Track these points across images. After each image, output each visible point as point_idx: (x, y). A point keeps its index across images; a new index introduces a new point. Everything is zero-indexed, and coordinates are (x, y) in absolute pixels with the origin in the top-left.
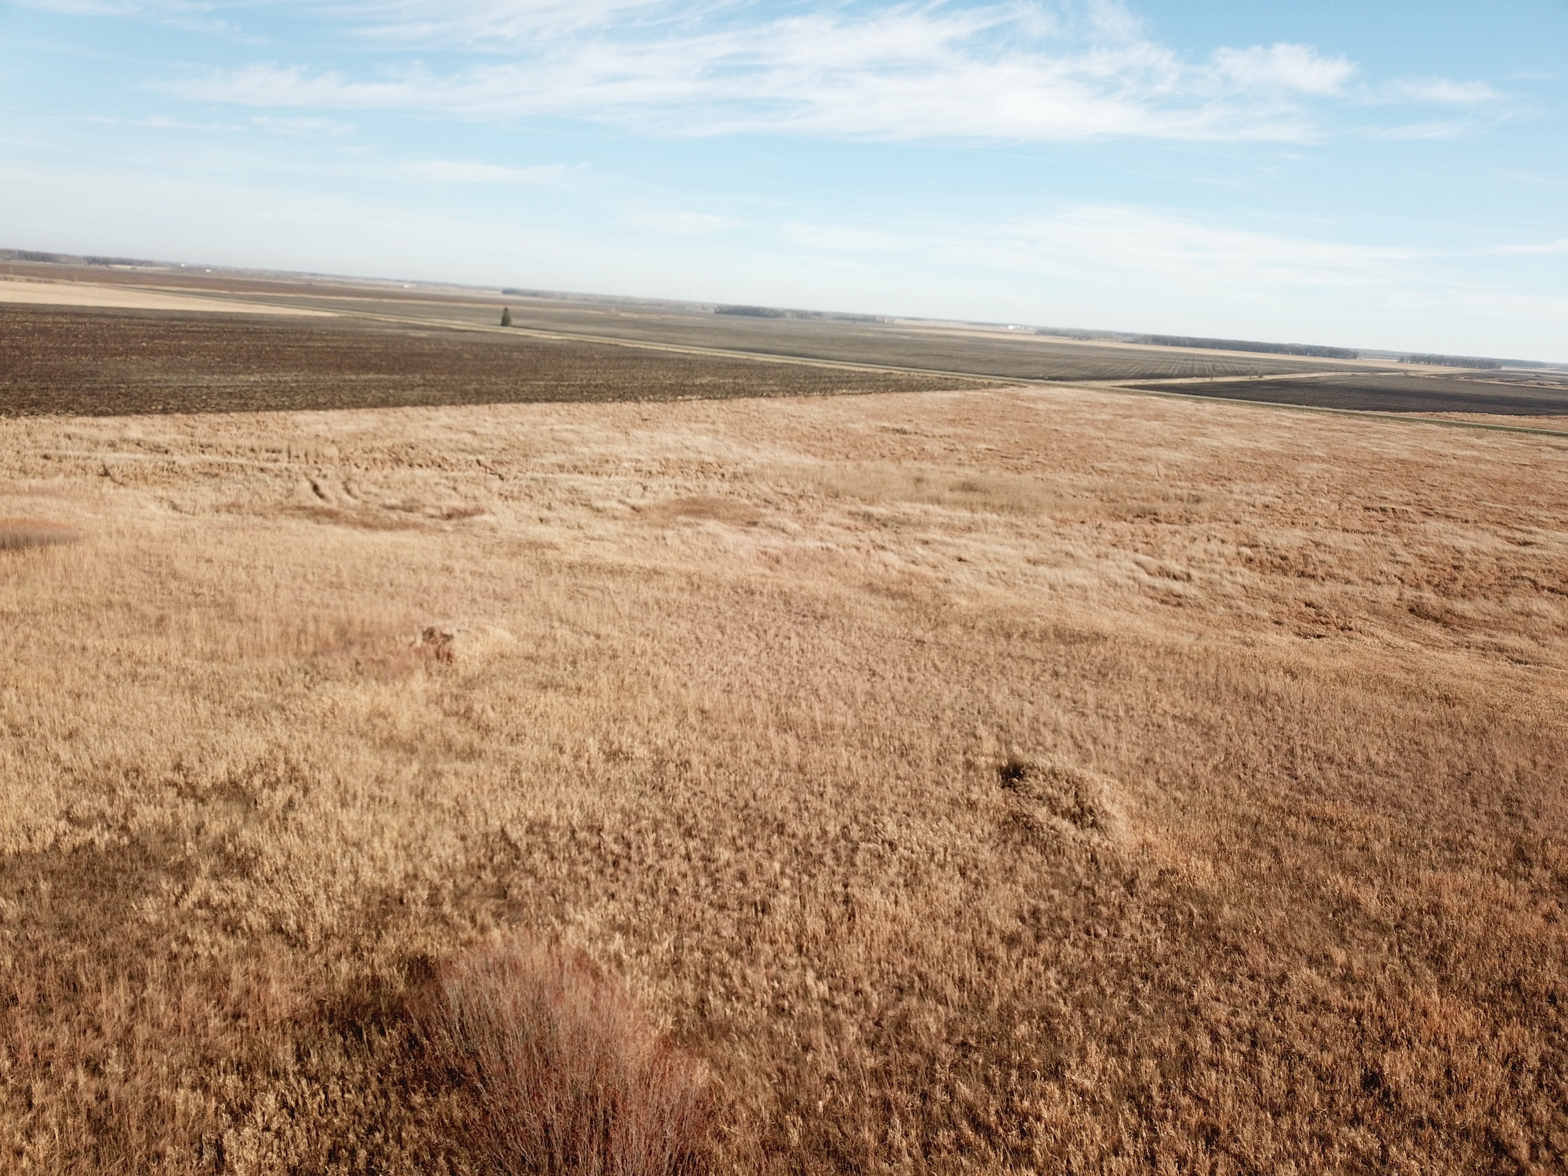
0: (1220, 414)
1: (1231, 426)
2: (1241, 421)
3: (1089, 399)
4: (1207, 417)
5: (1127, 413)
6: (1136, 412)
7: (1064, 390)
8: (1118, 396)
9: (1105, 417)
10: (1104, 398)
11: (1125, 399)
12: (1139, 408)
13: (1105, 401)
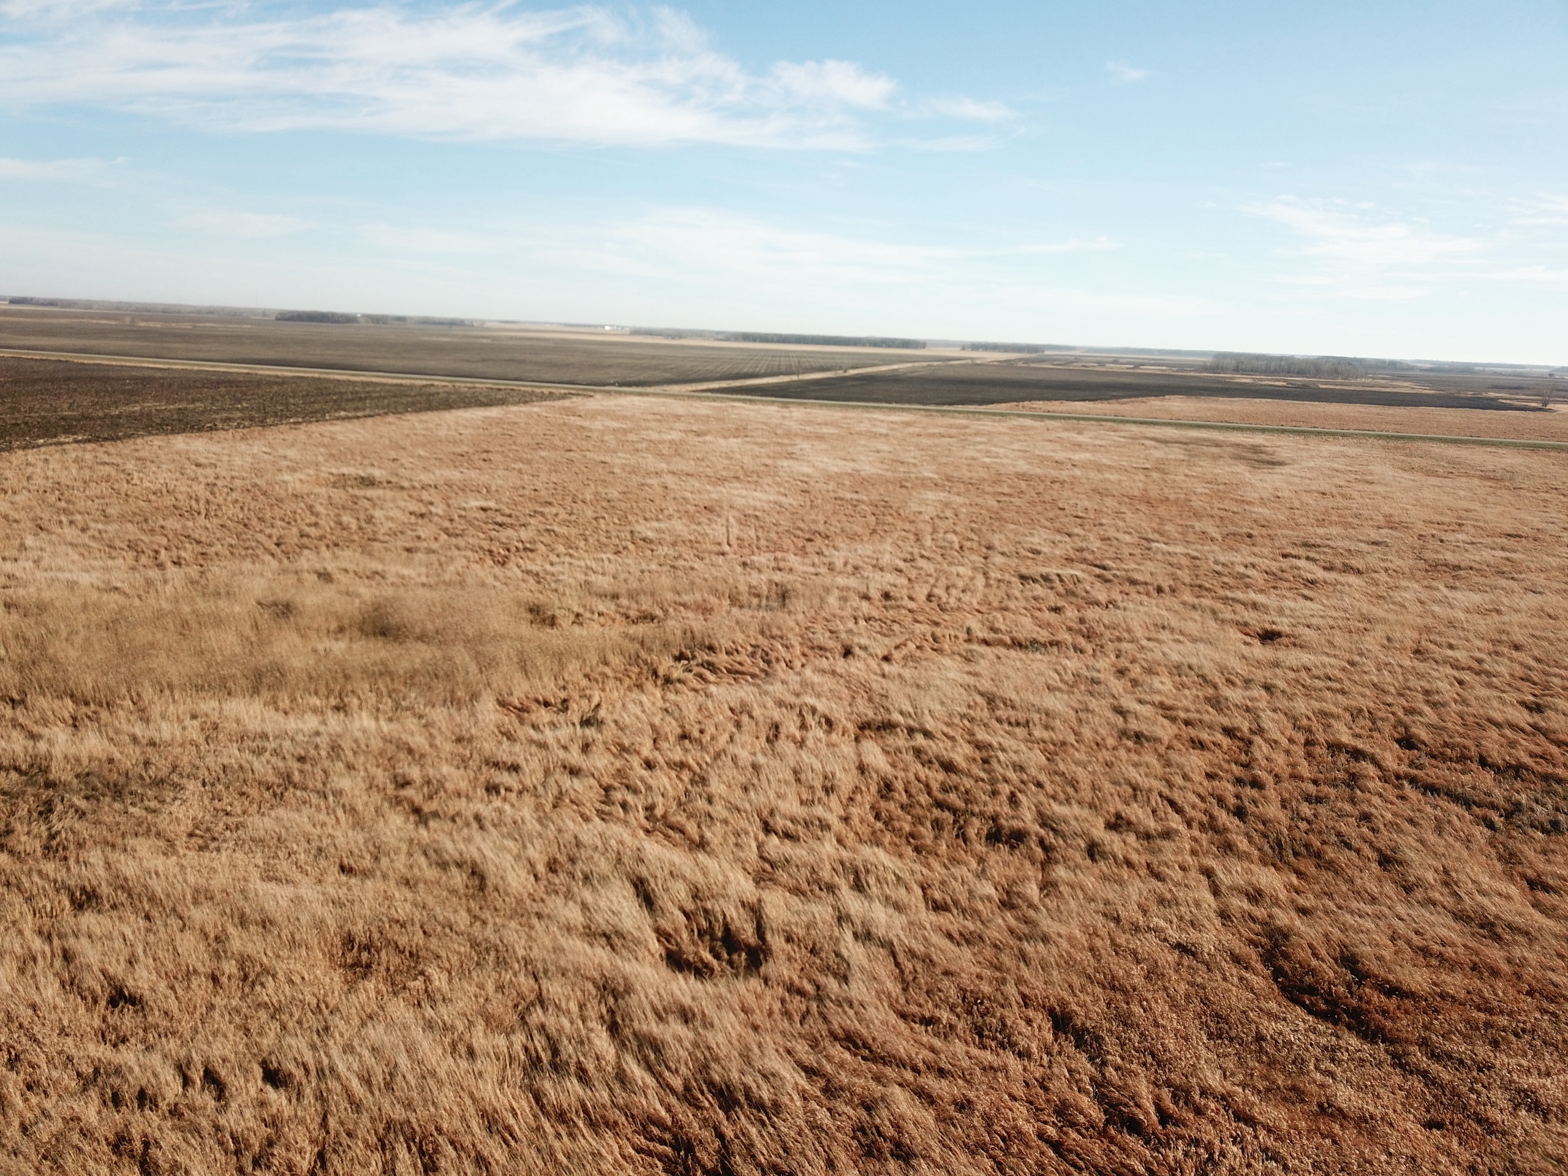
0: (809, 422)
1: (821, 438)
2: (833, 431)
3: (662, 409)
4: (795, 427)
5: (703, 428)
6: (714, 425)
7: (636, 400)
8: (697, 404)
9: (675, 436)
10: (678, 407)
11: (703, 408)
12: (718, 419)
13: (680, 411)
